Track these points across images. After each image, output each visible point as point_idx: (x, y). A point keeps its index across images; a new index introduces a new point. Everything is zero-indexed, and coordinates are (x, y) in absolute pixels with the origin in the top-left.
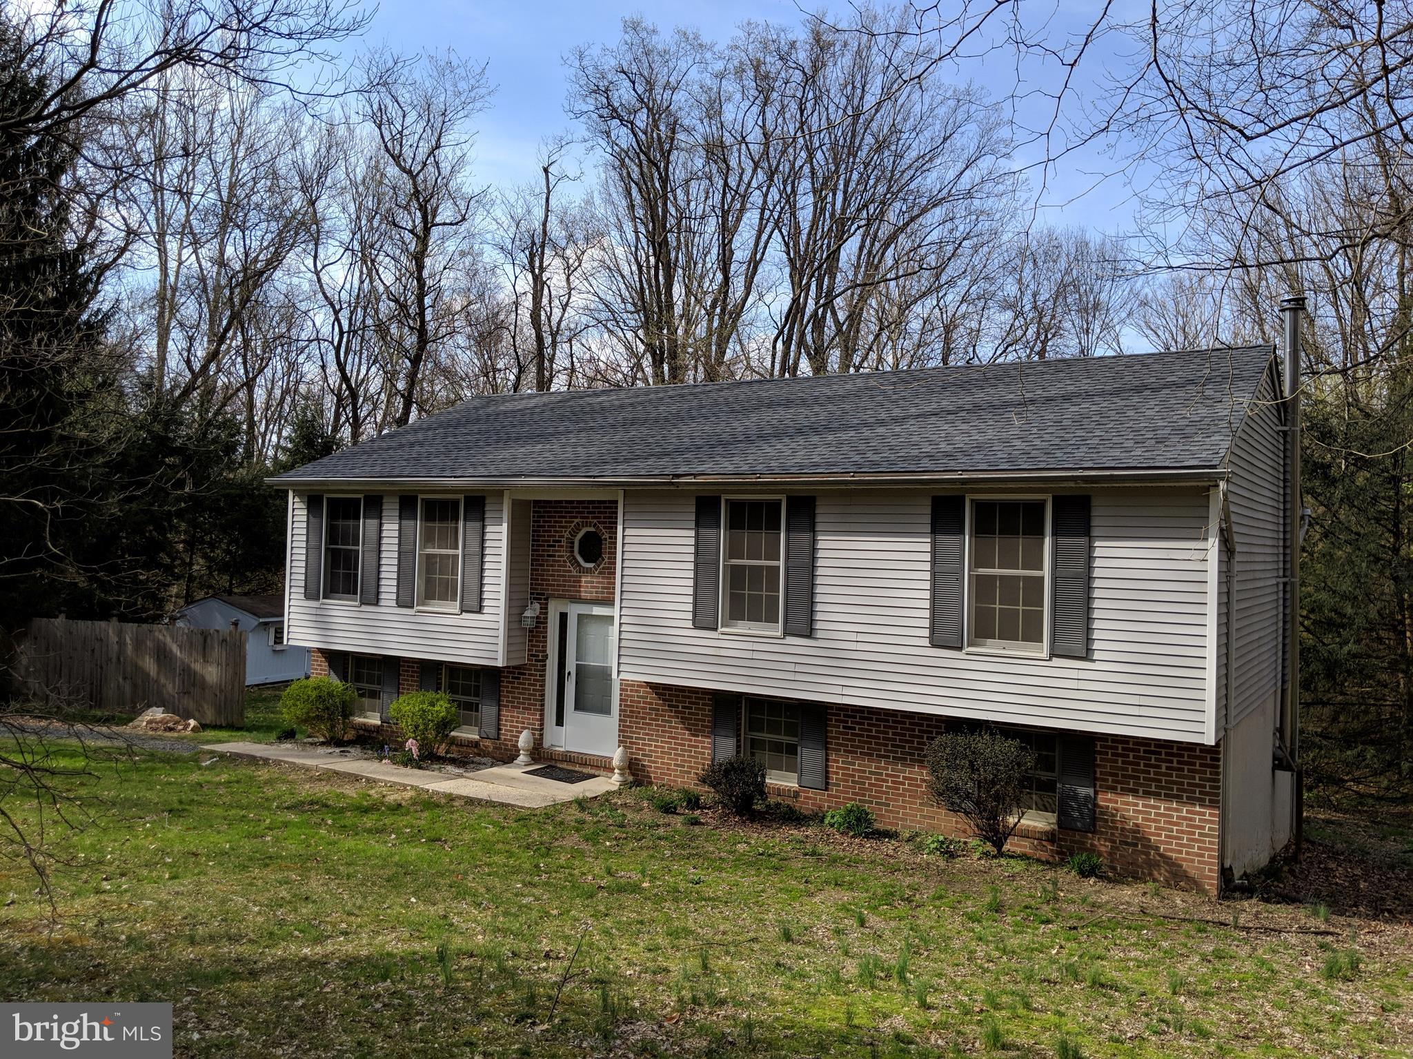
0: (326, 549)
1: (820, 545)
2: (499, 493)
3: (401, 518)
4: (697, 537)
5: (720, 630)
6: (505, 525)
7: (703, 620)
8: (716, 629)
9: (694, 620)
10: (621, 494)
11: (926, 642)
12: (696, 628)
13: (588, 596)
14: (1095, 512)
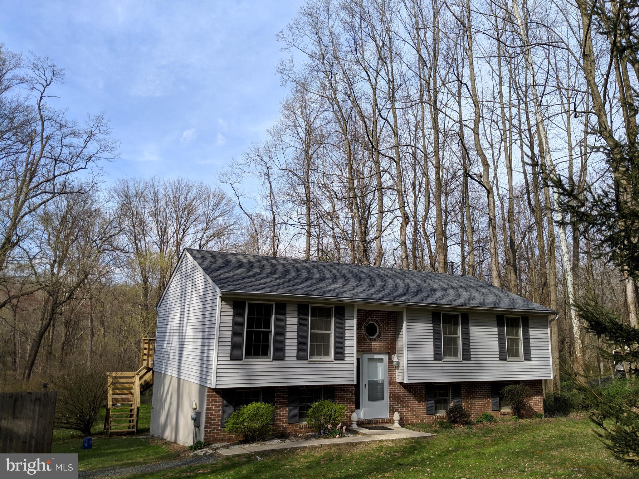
0: (247, 331)
1: (470, 330)
2: (352, 305)
3: (298, 315)
4: (433, 327)
5: (444, 360)
6: (355, 320)
7: (437, 357)
8: (441, 360)
9: (434, 357)
10: (405, 309)
11: (498, 359)
12: (435, 360)
13: (375, 350)
14: (529, 321)
